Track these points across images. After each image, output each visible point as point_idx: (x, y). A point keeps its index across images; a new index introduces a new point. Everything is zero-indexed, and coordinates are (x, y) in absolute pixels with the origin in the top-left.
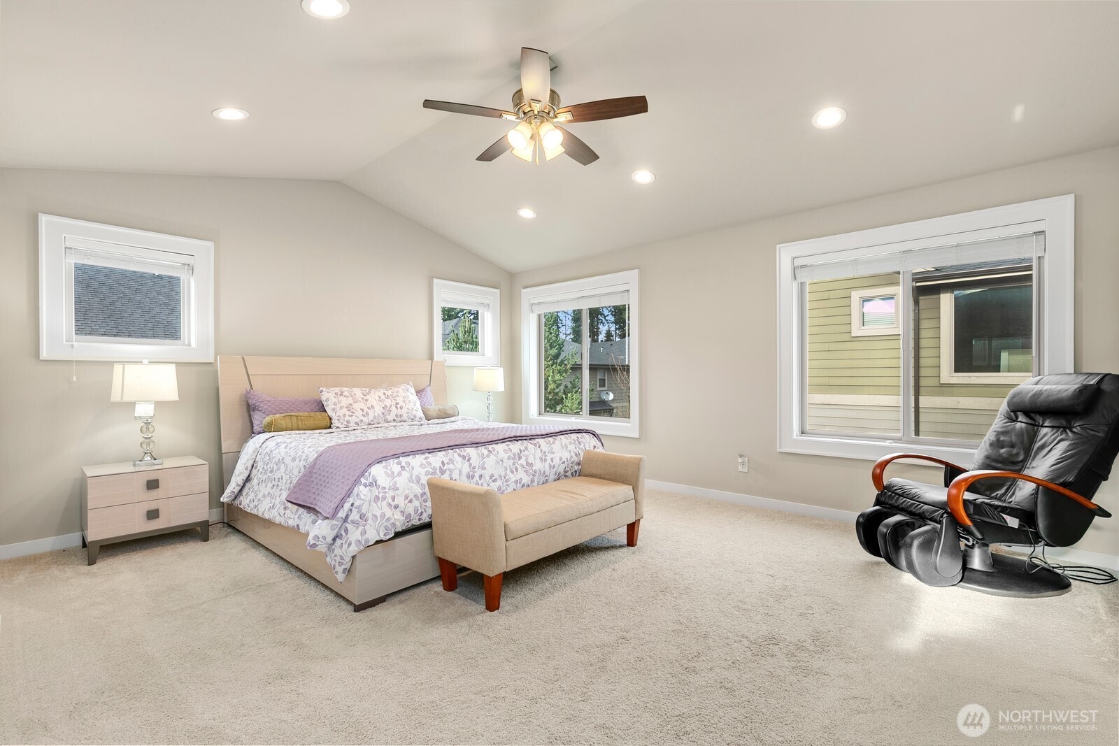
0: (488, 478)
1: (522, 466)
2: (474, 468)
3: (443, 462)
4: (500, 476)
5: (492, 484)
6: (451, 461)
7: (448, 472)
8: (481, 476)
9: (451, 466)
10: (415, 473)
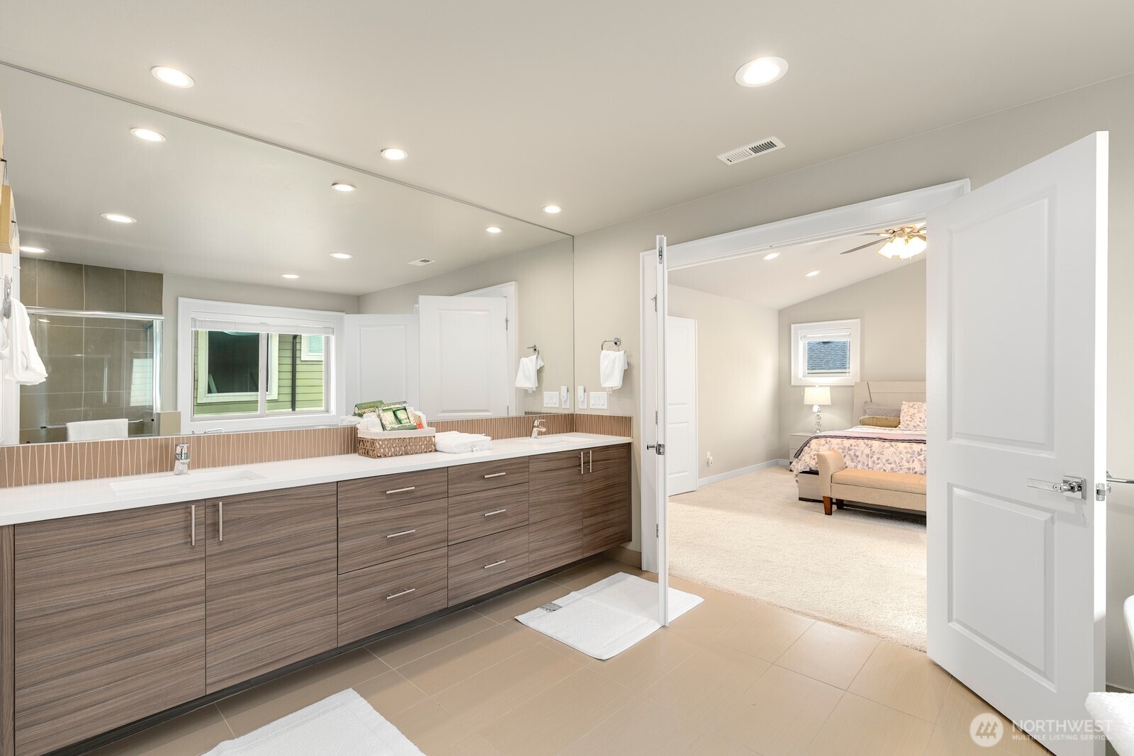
0: (884, 461)
1: (920, 460)
2: (874, 452)
3: (851, 445)
4: (895, 462)
5: (887, 465)
6: (858, 445)
7: (853, 451)
8: (878, 459)
9: (856, 448)
10: (832, 446)
